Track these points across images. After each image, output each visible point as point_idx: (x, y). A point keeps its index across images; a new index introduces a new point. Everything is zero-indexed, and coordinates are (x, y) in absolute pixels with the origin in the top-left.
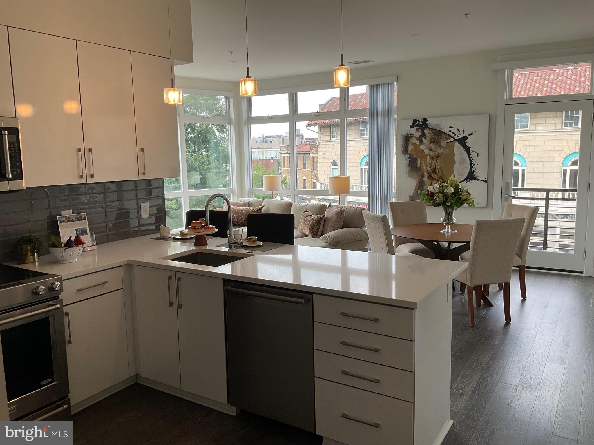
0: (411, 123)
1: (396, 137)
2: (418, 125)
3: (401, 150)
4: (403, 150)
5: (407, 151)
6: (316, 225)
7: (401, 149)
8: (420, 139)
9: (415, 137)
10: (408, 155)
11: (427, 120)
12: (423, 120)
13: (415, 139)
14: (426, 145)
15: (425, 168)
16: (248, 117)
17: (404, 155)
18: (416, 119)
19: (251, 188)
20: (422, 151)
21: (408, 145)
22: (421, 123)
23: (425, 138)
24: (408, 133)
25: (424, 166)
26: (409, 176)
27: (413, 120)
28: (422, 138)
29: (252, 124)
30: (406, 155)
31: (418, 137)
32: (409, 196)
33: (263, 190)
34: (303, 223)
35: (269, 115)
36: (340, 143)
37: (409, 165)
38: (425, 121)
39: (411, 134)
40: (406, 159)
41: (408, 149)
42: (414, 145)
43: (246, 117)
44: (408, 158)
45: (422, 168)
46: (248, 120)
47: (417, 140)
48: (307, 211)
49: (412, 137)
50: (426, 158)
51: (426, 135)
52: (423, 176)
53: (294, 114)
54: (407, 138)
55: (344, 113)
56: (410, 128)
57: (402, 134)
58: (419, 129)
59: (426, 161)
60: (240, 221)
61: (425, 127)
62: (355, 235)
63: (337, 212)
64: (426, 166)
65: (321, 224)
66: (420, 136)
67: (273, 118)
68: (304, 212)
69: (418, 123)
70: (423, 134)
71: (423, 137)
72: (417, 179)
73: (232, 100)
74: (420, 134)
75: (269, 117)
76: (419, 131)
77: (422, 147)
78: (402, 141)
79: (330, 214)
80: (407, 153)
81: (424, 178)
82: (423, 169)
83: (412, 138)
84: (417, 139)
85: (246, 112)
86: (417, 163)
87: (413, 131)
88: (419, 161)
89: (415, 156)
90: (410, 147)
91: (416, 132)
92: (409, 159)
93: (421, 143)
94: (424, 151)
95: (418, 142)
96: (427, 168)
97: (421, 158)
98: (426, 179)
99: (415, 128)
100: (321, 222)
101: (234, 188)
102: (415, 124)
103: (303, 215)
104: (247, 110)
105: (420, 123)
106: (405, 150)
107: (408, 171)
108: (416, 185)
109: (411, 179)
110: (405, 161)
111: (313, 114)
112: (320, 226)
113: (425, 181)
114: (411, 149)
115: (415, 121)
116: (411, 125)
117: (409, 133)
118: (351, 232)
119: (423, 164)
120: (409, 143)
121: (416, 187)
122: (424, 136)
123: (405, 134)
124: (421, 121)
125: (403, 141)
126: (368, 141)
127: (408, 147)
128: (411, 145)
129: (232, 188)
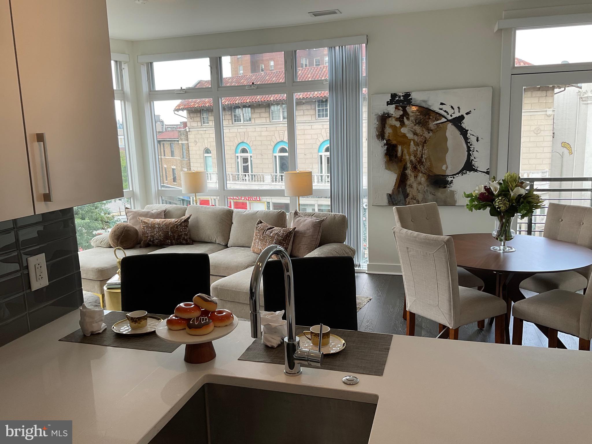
0: (389, 98)
1: (367, 118)
2: (398, 102)
3: (375, 134)
4: (378, 135)
5: (384, 136)
6: (284, 243)
7: (375, 133)
8: (400, 119)
9: (394, 117)
10: (385, 141)
11: (410, 95)
12: (405, 94)
13: (394, 119)
14: (409, 128)
15: (407, 157)
16: (150, 91)
17: (380, 141)
18: (394, 94)
19: (160, 189)
20: (404, 136)
21: (385, 127)
22: (402, 98)
23: (408, 119)
24: (384, 112)
25: (407, 155)
26: (386, 169)
27: (391, 94)
28: (404, 119)
29: (156, 100)
30: (382, 141)
31: (399, 117)
32: (387, 194)
35: (181, 88)
36: (287, 125)
37: (386, 154)
38: (407, 95)
39: (388, 114)
40: (382, 146)
41: (385, 134)
42: (394, 127)
43: (148, 90)
44: (385, 145)
45: (404, 157)
46: (149, 94)
47: (397, 121)
48: (261, 222)
49: (390, 117)
50: (410, 145)
51: (408, 115)
52: (405, 168)
53: (219, 87)
54: (384, 118)
55: (292, 86)
56: (387, 105)
57: (376, 114)
58: (400, 107)
59: (410, 149)
60: (157, 239)
61: (407, 104)
64: (410, 155)
65: (290, 240)
66: (401, 115)
67: (187, 93)
69: (397, 98)
70: (405, 114)
71: (405, 118)
72: (397, 171)
73: (125, 67)
74: (401, 113)
75: (183, 91)
76: (400, 110)
77: (404, 130)
78: (376, 123)
80: (383, 138)
81: (406, 170)
82: (405, 160)
83: (390, 119)
84: (397, 119)
85: (147, 83)
86: (397, 151)
87: (391, 109)
88: (400, 148)
89: (394, 142)
90: (388, 131)
91: (395, 111)
92: (386, 147)
93: (403, 124)
94: (407, 135)
95: (398, 124)
96: (410, 158)
97: (402, 144)
98: (409, 172)
99: (394, 106)
100: (290, 238)
101: (134, 190)
102: (394, 99)
104: (148, 80)
105: (401, 99)
106: (381, 135)
107: (386, 162)
108: (396, 180)
109: (389, 172)
110: (380, 148)
111: (248, 87)
112: (288, 244)
113: (408, 174)
114: (389, 133)
115: (394, 96)
116: (388, 102)
117: (386, 112)
119: (405, 152)
120: (386, 126)
121: (396, 183)
122: (407, 116)
123: (380, 113)
124: (402, 96)
125: (378, 123)
126: (328, 123)
127: (385, 131)
128: (389, 128)
129: (131, 189)
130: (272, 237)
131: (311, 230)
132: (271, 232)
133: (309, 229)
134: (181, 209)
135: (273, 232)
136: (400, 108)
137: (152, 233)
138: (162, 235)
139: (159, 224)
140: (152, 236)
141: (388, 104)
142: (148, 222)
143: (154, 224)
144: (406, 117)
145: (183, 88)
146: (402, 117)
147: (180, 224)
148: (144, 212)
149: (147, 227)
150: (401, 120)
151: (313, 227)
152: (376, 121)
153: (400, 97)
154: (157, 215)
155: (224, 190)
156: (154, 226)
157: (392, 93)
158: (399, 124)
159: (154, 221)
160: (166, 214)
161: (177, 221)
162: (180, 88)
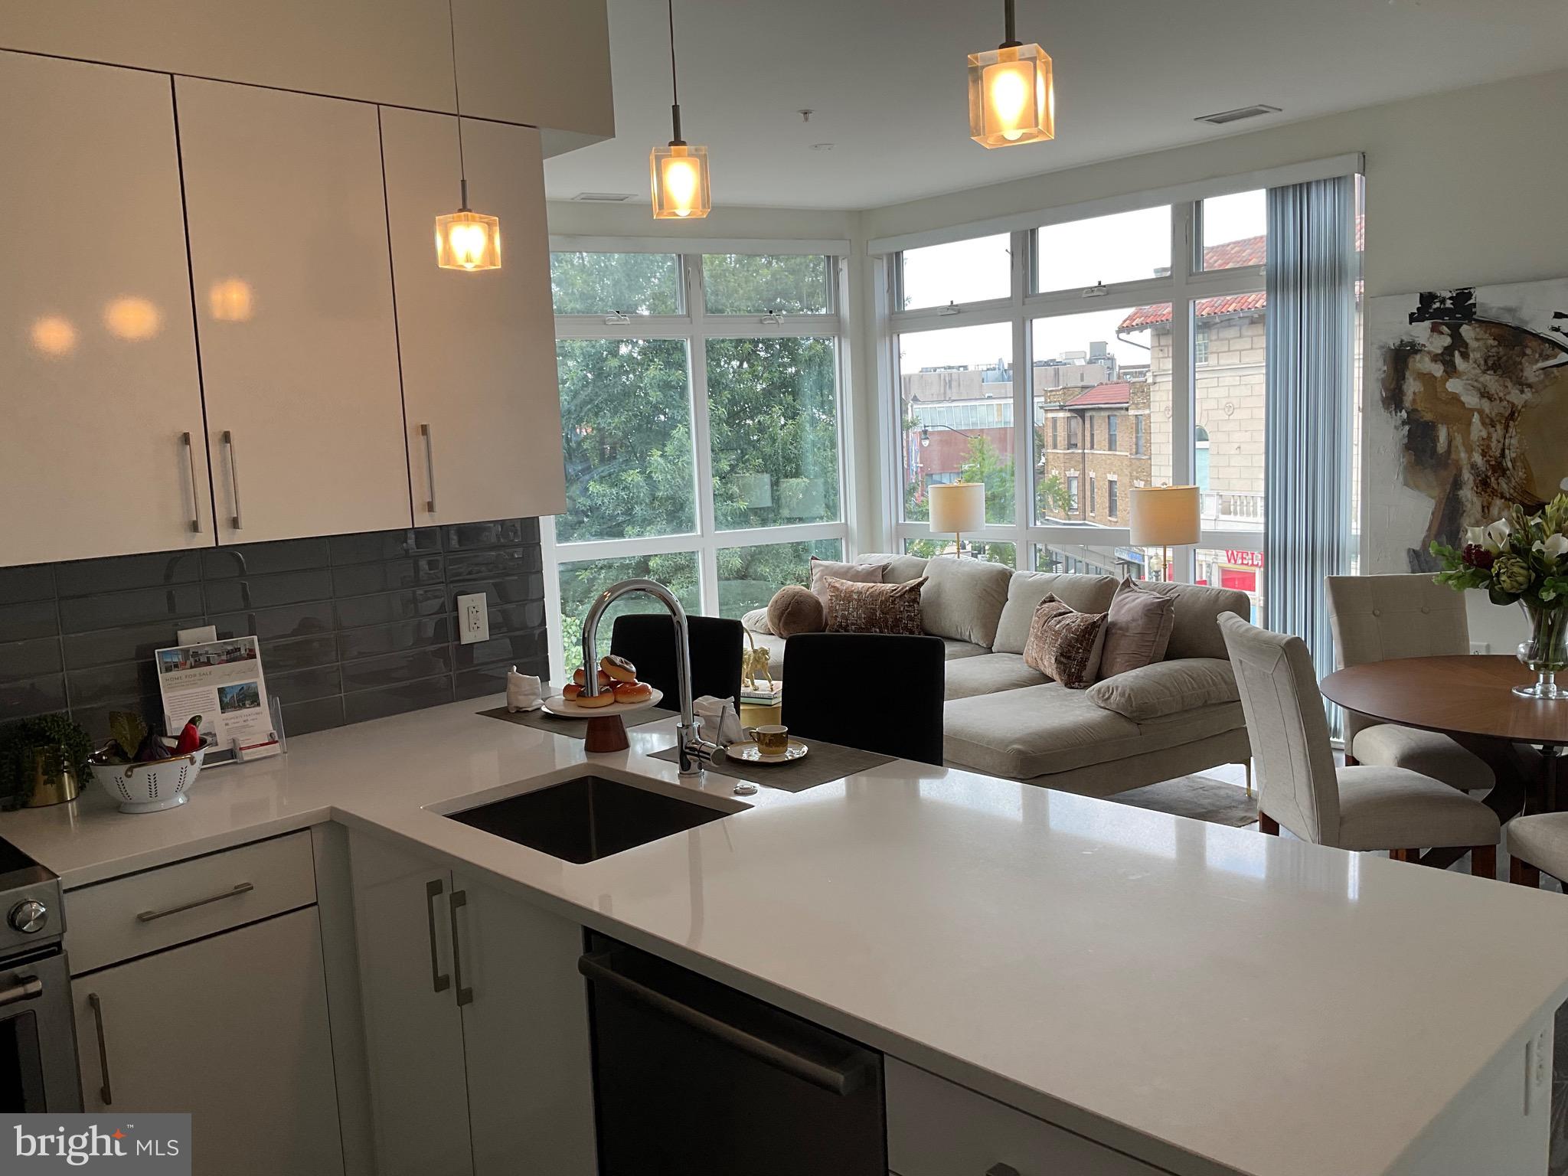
0: (1415, 304)
1: (1361, 357)
2: (1441, 313)
3: (1377, 397)
4: (1387, 397)
5: (1401, 401)
6: (1079, 648)
7: (1378, 392)
8: (1445, 358)
9: (1429, 353)
10: (1404, 414)
11: (1470, 296)
12: (1457, 294)
13: (1427, 359)
14: (1467, 380)
15: (1463, 455)
16: (892, 313)
17: (1391, 412)
18: (1429, 293)
19: (901, 521)
20: (1455, 399)
21: (1404, 378)
22: (1449, 304)
23: (1465, 356)
24: (1402, 341)
25: (1461, 448)
26: (1406, 484)
27: (1421, 294)
28: (1454, 356)
29: (904, 332)
30: (1396, 412)
31: (1440, 352)
32: (1409, 549)
33: (931, 531)
34: (1036, 637)
35: (952, 302)
36: (1171, 379)
37: (1408, 447)
38: (1463, 297)
39: (1412, 344)
40: (1395, 427)
41: (1405, 395)
42: (1427, 378)
43: (887, 311)
44: (1404, 423)
45: (1453, 456)
46: (891, 320)
47: (1436, 361)
48: (1052, 600)
49: (1417, 352)
50: (1469, 423)
51: (1466, 345)
52: (1457, 484)
53: (1026, 296)
54: (1400, 358)
55: (1187, 284)
56: (1410, 323)
57: (1382, 344)
58: (1444, 327)
59: (1469, 434)
60: (853, 624)
61: (1464, 318)
62: (1208, 683)
63: (1146, 605)
64: (1470, 451)
65: (1093, 641)
66: (1446, 348)
67: (963, 312)
68: (1045, 602)
69: (1437, 305)
70: (1458, 343)
71: (1457, 353)
72: (1436, 492)
73: (843, 266)
74: (1447, 341)
75: (953, 310)
76: (1443, 334)
77: (1453, 385)
78: (1381, 367)
79: (1123, 611)
80: (1399, 407)
81: (1461, 488)
82: (1457, 462)
83: (1418, 357)
84: (1435, 358)
85: (886, 295)
86: (1435, 440)
87: (1421, 332)
88: (1442, 434)
89: (1428, 417)
90: (1412, 387)
91: (1431, 336)
92: (1407, 428)
93: (1451, 370)
94: (1462, 399)
95: (1438, 370)
96: (1470, 458)
97: (1446, 420)
98: (1467, 494)
99: (1427, 324)
100: (1095, 637)
101: (849, 523)
102: (1428, 308)
103: (1038, 610)
104: (888, 291)
105: (1447, 306)
106: (1393, 398)
107: (1405, 468)
108: (1433, 514)
109: (1415, 493)
110: (1393, 433)
111: (1086, 293)
112: (1089, 651)
113: (1464, 499)
114: (1414, 393)
115: (1427, 299)
116: (1413, 314)
117: (1406, 339)
118: (1195, 675)
119: (1458, 440)
120: (1408, 374)
121: (1431, 522)
122: (1462, 349)
123: (1392, 342)
124: (1450, 298)
125: (1385, 368)
126: (1264, 371)
127: (1405, 387)
128: (1415, 380)
129: (843, 521)
130: (1058, 633)
131: (1140, 622)
132: (1059, 622)
133: (1137, 620)
134: (915, 565)
135: (1063, 622)
136: (1445, 329)
137: (844, 610)
138: (863, 616)
139: (860, 593)
140: (843, 616)
141: (1413, 318)
142: (841, 588)
143: (852, 591)
144: (1460, 351)
145: (954, 303)
146: (1449, 351)
147: (901, 596)
148: (843, 567)
149: (836, 596)
150: (1448, 358)
151: (1146, 615)
152: (1381, 363)
153: (1443, 301)
154: (868, 576)
155: (1027, 529)
156: (851, 596)
157: (1422, 292)
158: (1442, 371)
159: (852, 586)
160: (885, 573)
161: (895, 590)
162: (950, 304)
